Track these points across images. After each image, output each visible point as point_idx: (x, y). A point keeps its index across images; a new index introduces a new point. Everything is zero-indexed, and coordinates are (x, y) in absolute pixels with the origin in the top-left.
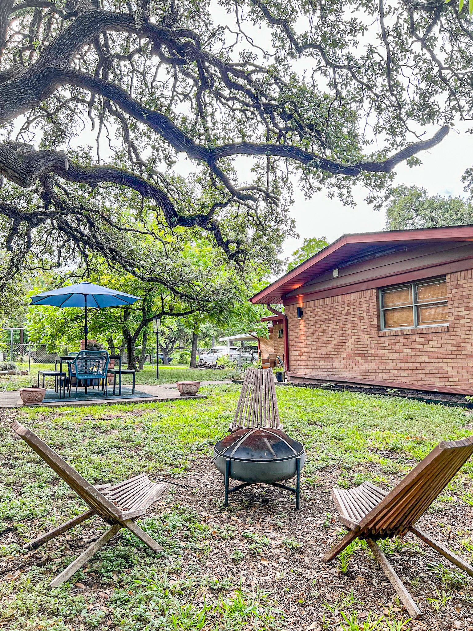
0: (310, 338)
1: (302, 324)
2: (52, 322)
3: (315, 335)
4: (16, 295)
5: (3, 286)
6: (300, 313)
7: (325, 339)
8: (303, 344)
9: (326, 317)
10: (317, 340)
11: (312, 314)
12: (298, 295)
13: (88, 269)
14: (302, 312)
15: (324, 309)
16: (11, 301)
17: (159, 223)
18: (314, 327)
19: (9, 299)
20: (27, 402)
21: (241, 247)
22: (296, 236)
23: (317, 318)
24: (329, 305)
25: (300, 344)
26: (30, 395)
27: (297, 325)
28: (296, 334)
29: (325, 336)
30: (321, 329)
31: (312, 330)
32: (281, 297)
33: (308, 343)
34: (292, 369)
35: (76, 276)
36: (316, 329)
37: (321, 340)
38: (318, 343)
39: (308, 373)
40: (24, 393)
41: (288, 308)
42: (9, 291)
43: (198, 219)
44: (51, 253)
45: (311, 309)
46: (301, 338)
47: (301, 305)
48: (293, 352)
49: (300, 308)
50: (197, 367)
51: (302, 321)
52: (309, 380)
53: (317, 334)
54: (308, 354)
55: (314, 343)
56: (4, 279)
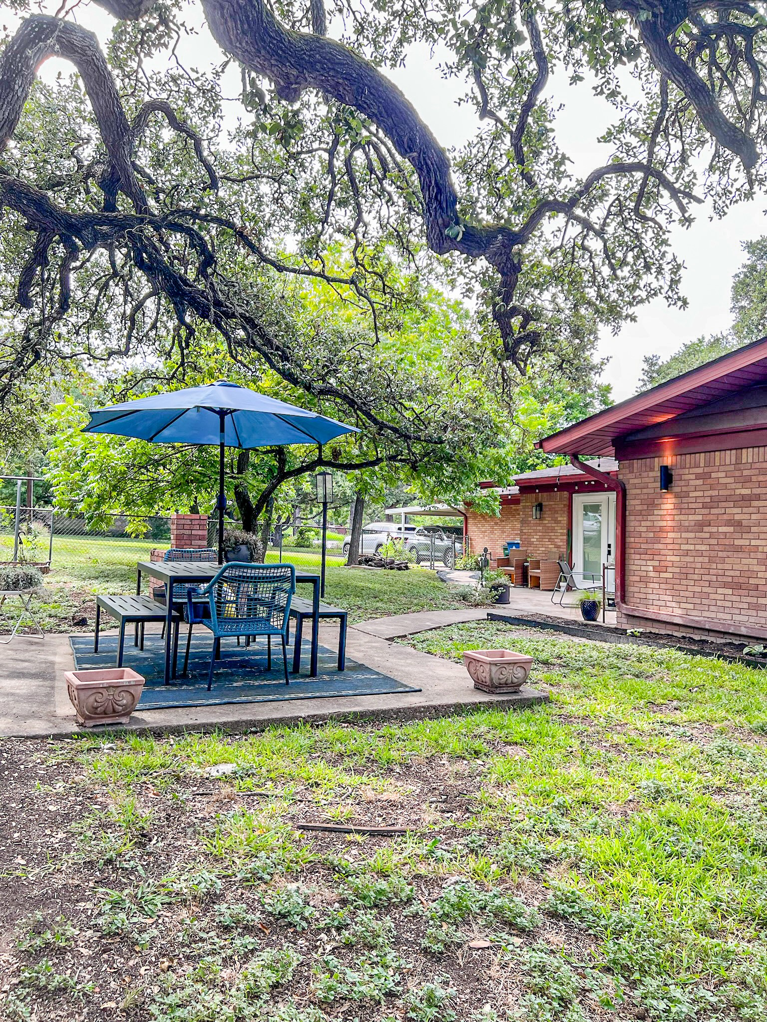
0: (692, 535)
1: (669, 503)
2: (103, 470)
3: (706, 529)
4: (32, 410)
5: (7, 389)
6: (667, 478)
7: (737, 542)
8: (670, 547)
9: (747, 492)
10: (714, 542)
11: (700, 482)
12: (660, 438)
13: (182, 364)
14: (671, 475)
15: (737, 473)
16: (21, 422)
17: (358, 264)
18: (706, 511)
19: (16, 419)
20: (90, 718)
21: (532, 326)
22: (680, 303)
23: (715, 493)
24: (754, 466)
25: (661, 546)
26: (99, 697)
27: (652, 505)
28: (649, 524)
29: (739, 535)
30: (725, 517)
31: (700, 518)
32: (612, 441)
33: (684, 547)
34: (632, 600)
35: (157, 378)
36: (711, 517)
37: (727, 542)
38: (716, 548)
39: (678, 612)
40: (82, 693)
41: (631, 467)
42: (18, 402)
43: (500, 237)
44: (104, 328)
45: (700, 470)
46: (664, 535)
47: (668, 459)
48: (636, 562)
49: (666, 467)
50: (360, 563)
51: (668, 496)
52: (682, 629)
53: (714, 529)
54: (684, 570)
55: (704, 548)
56: (8, 374)
